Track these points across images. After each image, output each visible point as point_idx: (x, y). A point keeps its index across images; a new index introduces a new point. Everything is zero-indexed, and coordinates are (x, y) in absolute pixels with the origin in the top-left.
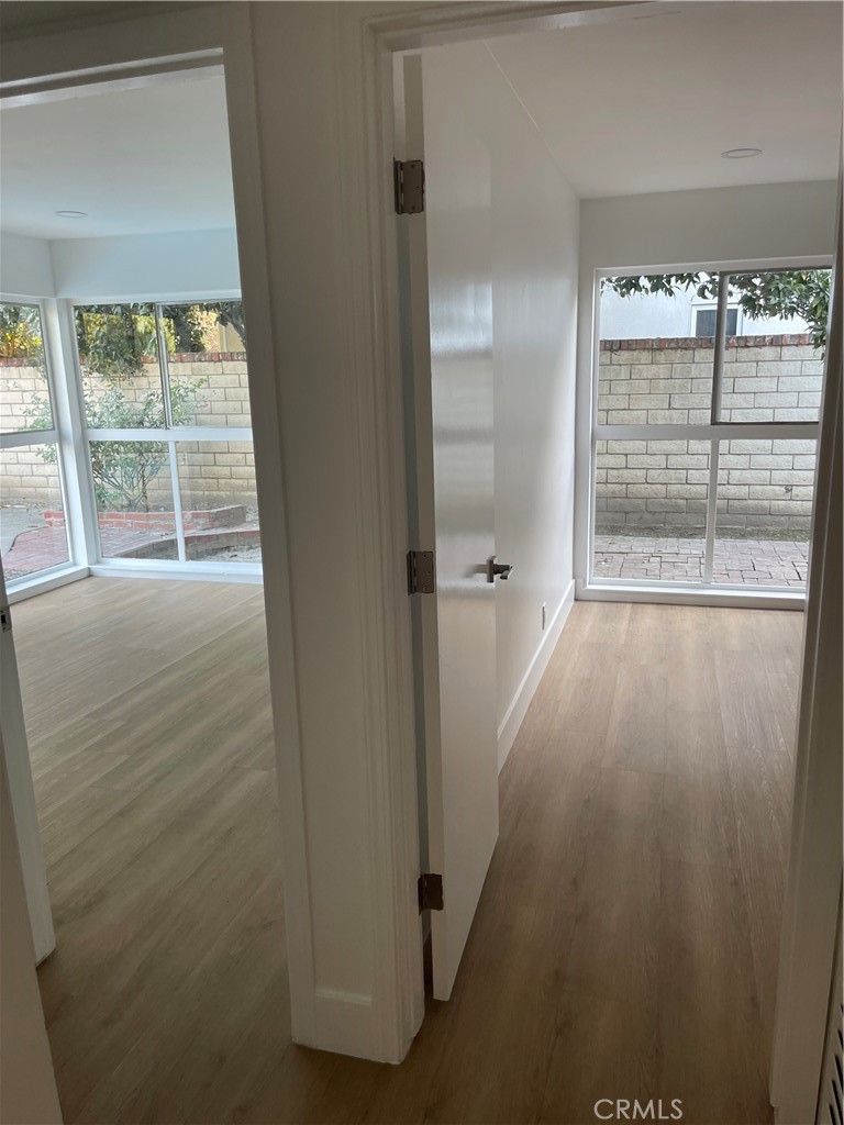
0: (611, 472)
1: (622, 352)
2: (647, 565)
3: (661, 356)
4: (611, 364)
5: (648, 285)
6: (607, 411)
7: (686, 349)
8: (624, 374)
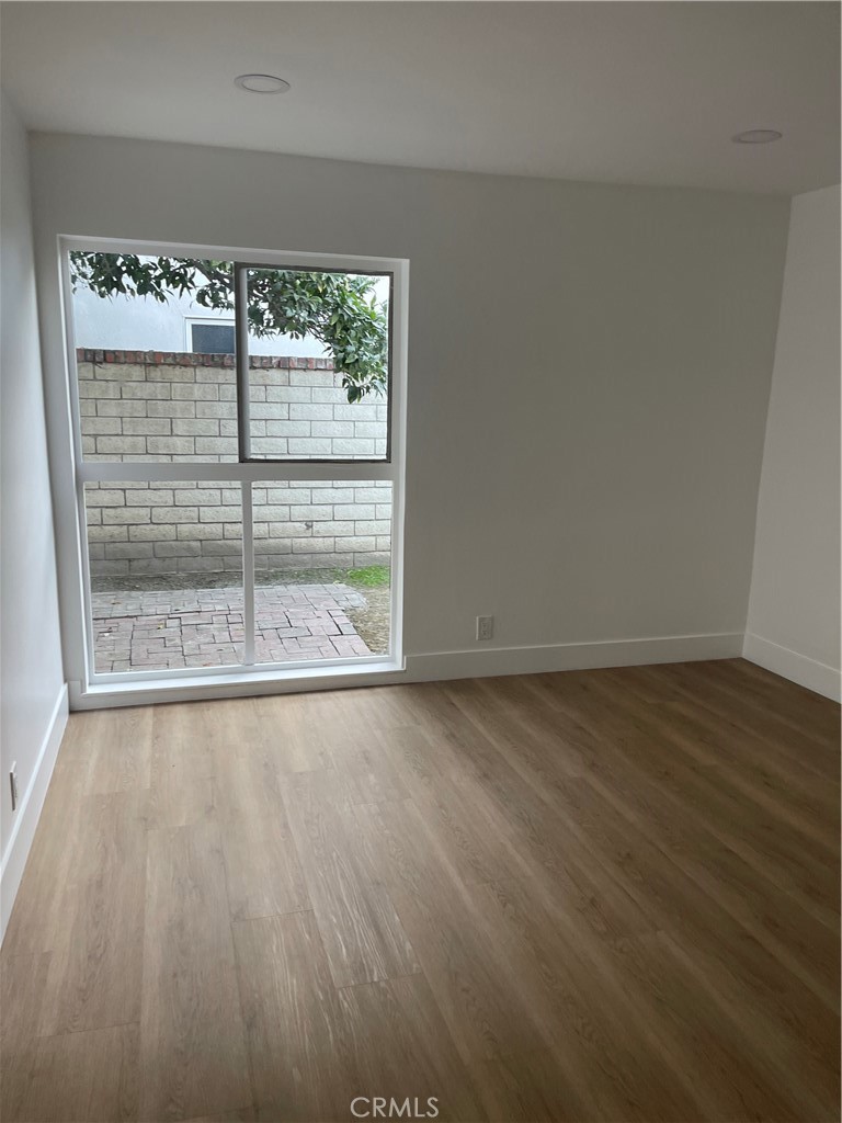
0: (106, 511)
1: (109, 366)
2: (163, 632)
3: (156, 373)
4: (95, 379)
5: (134, 286)
6: (95, 436)
7: (185, 366)
8: (113, 392)
